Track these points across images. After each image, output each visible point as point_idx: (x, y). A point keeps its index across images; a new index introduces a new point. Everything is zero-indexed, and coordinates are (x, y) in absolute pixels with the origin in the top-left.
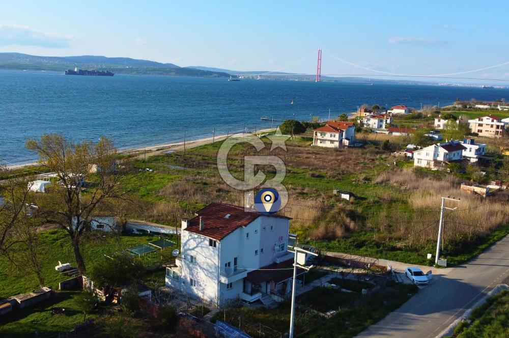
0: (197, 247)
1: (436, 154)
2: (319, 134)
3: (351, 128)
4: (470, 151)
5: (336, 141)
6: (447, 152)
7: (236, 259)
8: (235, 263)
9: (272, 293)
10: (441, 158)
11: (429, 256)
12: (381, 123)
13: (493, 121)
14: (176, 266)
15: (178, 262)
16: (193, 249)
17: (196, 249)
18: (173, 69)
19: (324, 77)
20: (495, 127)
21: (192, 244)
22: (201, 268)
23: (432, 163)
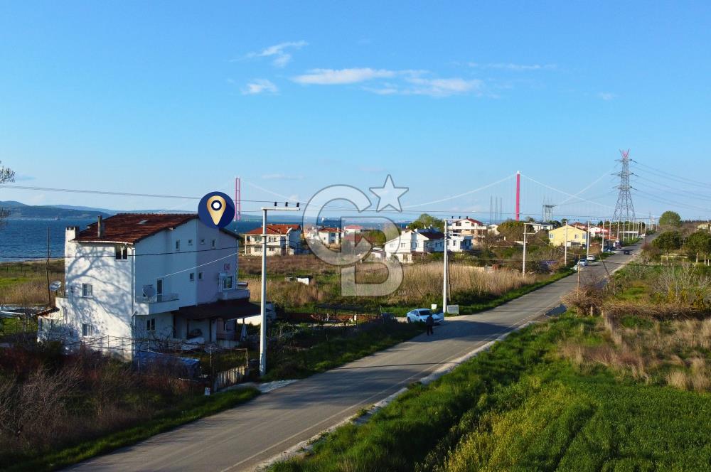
0: (90, 268)
1: (414, 243)
2: (252, 240)
3: (296, 232)
4: (454, 244)
5: (277, 247)
6: (427, 239)
7: (160, 283)
8: (160, 290)
9: (218, 339)
10: (420, 249)
11: (434, 307)
12: (333, 238)
13: (473, 225)
14: (55, 309)
15: (59, 302)
16: (84, 274)
17: (90, 273)
18: (18, 208)
19: (244, 216)
20: (476, 232)
21: (84, 264)
22: (98, 302)
23: (410, 256)
